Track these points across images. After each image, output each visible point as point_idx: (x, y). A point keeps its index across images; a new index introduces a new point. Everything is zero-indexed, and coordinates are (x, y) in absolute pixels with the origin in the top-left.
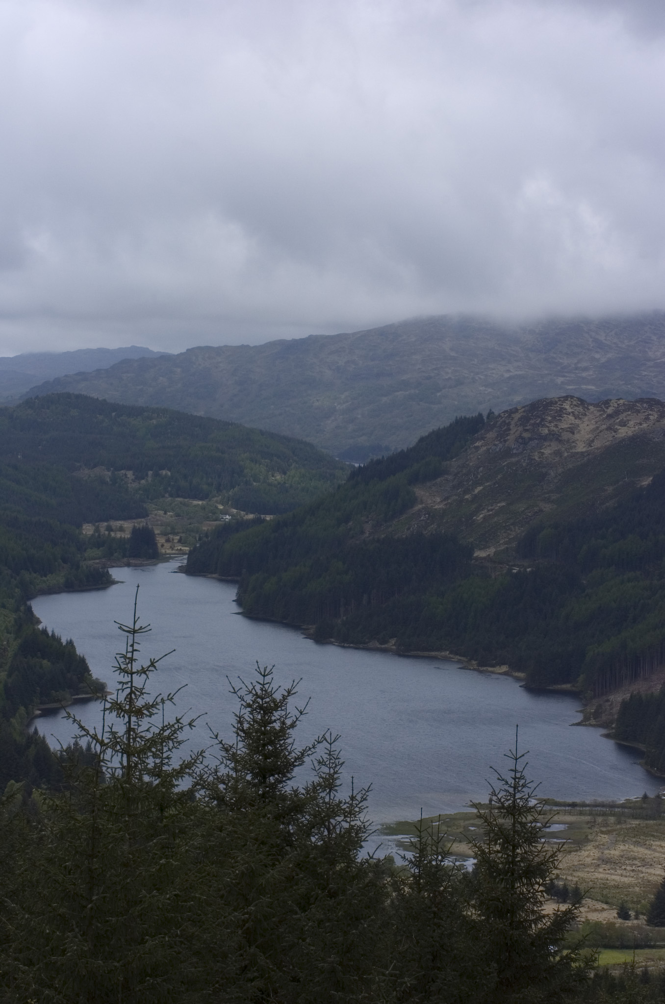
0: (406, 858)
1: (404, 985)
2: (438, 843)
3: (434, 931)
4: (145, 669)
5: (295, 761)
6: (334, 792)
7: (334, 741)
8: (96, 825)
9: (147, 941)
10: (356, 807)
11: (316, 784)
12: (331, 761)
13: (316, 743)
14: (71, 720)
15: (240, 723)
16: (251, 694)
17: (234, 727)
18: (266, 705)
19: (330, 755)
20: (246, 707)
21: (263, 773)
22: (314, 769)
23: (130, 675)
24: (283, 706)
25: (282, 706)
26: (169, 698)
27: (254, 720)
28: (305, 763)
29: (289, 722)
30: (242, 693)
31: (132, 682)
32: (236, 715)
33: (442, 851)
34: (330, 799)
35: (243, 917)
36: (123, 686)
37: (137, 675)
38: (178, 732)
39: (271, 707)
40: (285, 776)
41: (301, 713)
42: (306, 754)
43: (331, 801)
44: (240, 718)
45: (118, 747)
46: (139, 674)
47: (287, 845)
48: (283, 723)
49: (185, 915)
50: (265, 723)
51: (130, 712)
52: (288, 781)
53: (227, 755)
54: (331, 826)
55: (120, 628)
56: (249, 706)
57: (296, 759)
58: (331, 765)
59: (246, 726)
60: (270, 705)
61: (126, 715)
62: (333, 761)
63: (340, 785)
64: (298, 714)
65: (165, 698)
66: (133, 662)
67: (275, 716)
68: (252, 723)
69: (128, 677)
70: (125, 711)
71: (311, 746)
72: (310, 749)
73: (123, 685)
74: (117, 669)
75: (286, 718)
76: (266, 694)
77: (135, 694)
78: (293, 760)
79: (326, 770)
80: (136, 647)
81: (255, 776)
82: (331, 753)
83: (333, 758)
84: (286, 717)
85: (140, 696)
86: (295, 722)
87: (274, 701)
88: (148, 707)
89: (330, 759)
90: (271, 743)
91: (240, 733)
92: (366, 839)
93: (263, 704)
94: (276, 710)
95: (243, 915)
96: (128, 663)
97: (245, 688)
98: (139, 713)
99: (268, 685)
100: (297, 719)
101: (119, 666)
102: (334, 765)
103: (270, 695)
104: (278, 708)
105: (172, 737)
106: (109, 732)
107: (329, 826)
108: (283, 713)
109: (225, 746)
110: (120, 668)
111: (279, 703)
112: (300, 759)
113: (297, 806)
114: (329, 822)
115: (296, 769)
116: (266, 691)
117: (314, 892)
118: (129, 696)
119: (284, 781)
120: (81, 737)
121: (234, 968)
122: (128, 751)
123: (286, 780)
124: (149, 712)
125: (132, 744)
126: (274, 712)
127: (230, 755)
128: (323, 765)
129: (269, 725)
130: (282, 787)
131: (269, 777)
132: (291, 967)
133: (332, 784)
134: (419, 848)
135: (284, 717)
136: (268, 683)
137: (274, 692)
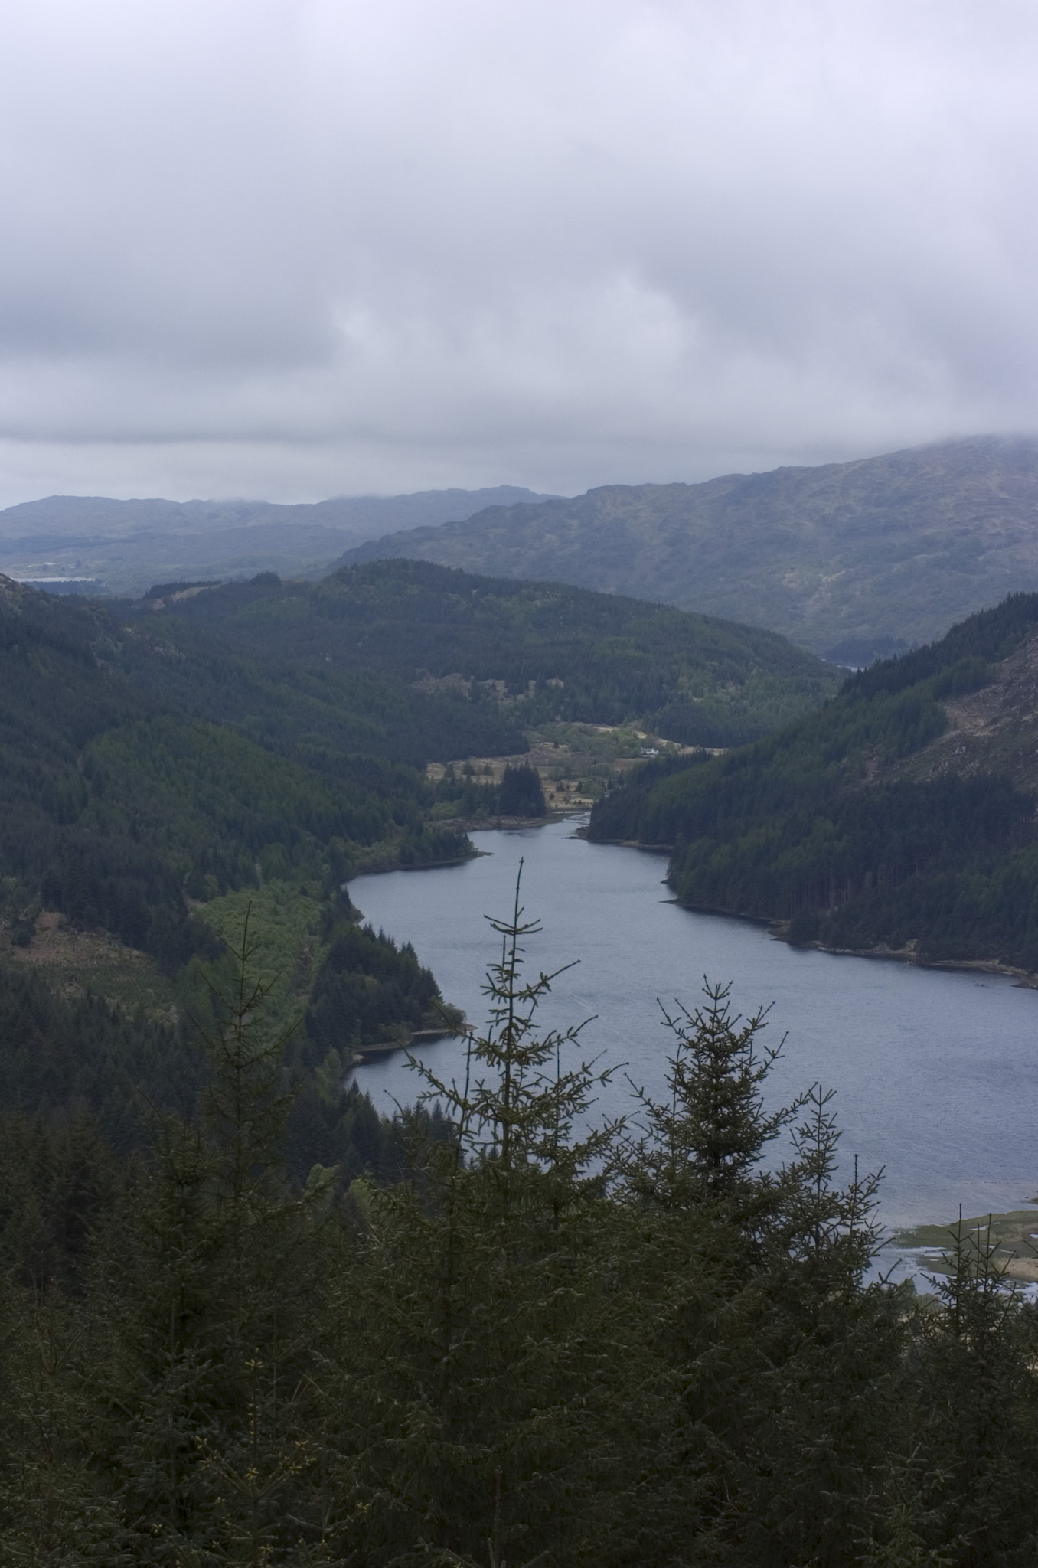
0: (937, 1282)
1: (935, 1481)
2: (987, 1258)
3: (982, 1395)
4: (533, 990)
5: (765, 1132)
6: (827, 1180)
7: (825, 1101)
8: (455, 1233)
9: (534, 1416)
10: (860, 1202)
11: (796, 1167)
12: (821, 1131)
13: (797, 1104)
14: (417, 1069)
15: (679, 1071)
16: (695, 1028)
17: (669, 1079)
18: (718, 1044)
19: (819, 1121)
20: (687, 1048)
21: (714, 1150)
22: (794, 1142)
23: (508, 1000)
24: (745, 1046)
25: (742, 1046)
26: (570, 1034)
27: (701, 1068)
28: (779, 1135)
29: (754, 1071)
30: (683, 1024)
31: (511, 1009)
32: (672, 1062)
33: (993, 1270)
34: (819, 1190)
35: (684, 1376)
36: (497, 1017)
37: (520, 999)
38: (583, 1089)
39: (727, 1047)
40: (749, 1155)
41: (774, 1056)
42: (782, 1121)
43: (821, 1193)
44: (677, 1064)
45: (490, 1112)
46: (523, 999)
47: (752, 1263)
48: (746, 1072)
49: (594, 1374)
50: (718, 1071)
51: (507, 1058)
52: (751, 1163)
53: (658, 1122)
54: (821, 1232)
55: (494, 926)
56: (692, 1045)
57: (766, 1128)
58: (821, 1136)
59: (688, 1077)
60: (725, 1044)
61: (501, 1062)
62: (824, 1132)
63: (835, 1169)
64: (769, 1058)
65: (564, 1035)
66: (514, 979)
67: (732, 1062)
68: (697, 1072)
69: (506, 1002)
70: (501, 1056)
71: (790, 1109)
72: (787, 1113)
73: (498, 1014)
74: (488, 990)
75: (750, 1065)
76: (720, 1026)
77: (517, 1029)
78: (760, 1130)
79: (811, 1144)
80: (518, 955)
81: (702, 1154)
82: (821, 1119)
83: (824, 1127)
84: (751, 1062)
85: (523, 1031)
86: (764, 1071)
87: (731, 1037)
88: (535, 1049)
89: (820, 1128)
90: (727, 1103)
91: (678, 1088)
92: (877, 1253)
93: (714, 1042)
94: (735, 1052)
95: (683, 1374)
96: (506, 979)
97: (686, 1019)
98: (523, 1058)
99: (723, 1012)
100: (767, 1065)
101: (491, 986)
102: (825, 1137)
103: (726, 1028)
104: (738, 1049)
105: (575, 1096)
106: (478, 1090)
107: (817, 1231)
108: (746, 1056)
109: (655, 1108)
110: (493, 989)
111: (738, 1040)
112: (772, 1127)
113: (767, 1201)
114: (818, 1226)
115: (765, 1144)
116: (719, 1022)
117: (794, 1336)
118: (507, 1032)
119: (747, 1163)
120: (431, 1096)
121: (670, 1455)
122: (505, 1117)
123: (751, 1161)
124: (538, 1056)
125: (511, 1106)
126: (732, 1055)
127: (662, 1123)
128: (810, 1137)
129: (724, 1076)
130: (745, 1172)
131: (724, 1156)
132: (758, 1453)
133: (824, 1168)
134: (957, 1266)
135: (748, 1062)
136: (723, 1009)
137: (732, 1024)
